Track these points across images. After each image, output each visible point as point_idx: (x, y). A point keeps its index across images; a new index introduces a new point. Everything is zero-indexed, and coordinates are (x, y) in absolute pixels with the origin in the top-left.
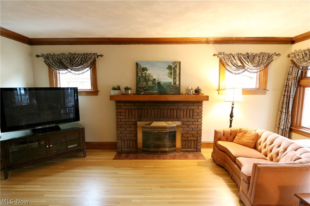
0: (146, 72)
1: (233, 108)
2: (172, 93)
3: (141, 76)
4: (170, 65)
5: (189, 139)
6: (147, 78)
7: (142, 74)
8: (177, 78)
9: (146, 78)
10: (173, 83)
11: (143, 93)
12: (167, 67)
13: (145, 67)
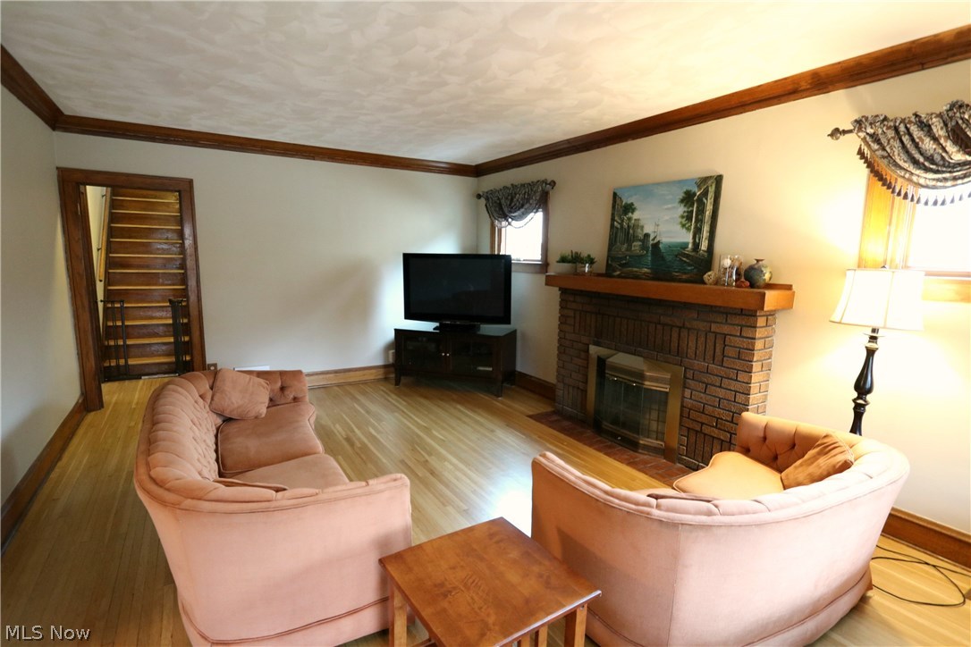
0: (630, 214)
1: (870, 353)
2: (684, 277)
3: (619, 226)
4: (689, 188)
5: (706, 430)
6: (631, 231)
7: (623, 221)
8: (706, 229)
9: (628, 233)
10: (690, 246)
11: (618, 273)
12: (681, 195)
13: (629, 202)
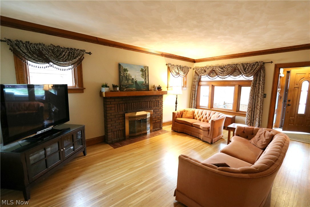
0: (126, 72)
1: (177, 98)
2: (144, 89)
3: (123, 75)
4: (142, 68)
5: (157, 121)
6: (128, 77)
7: (124, 74)
8: (147, 78)
9: (127, 78)
10: (144, 82)
11: (125, 90)
12: (141, 69)
13: (126, 68)
